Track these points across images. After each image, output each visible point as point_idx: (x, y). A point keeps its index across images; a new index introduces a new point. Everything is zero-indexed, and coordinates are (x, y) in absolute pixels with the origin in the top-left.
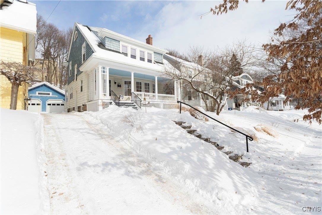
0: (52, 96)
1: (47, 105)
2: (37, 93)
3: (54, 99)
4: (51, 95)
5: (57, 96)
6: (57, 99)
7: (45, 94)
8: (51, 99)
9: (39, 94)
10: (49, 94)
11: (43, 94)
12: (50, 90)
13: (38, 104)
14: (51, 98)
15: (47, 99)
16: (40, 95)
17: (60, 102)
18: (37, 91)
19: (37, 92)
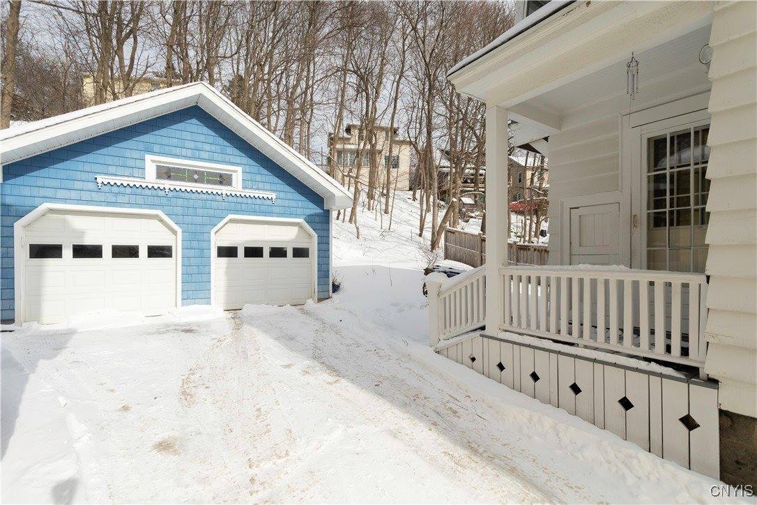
0: (248, 193)
1: (214, 252)
2: (151, 164)
3: (255, 212)
4: (237, 186)
5: (274, 196)
6: (270, 214)
7: (201, 177)
8: (237, 212)
9: (166, 173)
10: (224, 180)
11: (193, 176)
12: (231, 150)
13: (156, 252)
14: (241, 205)
15: (216, 212)
16: (167, 184)
17: (286, 234)
18: (151, 152)
19: (148, 157)
